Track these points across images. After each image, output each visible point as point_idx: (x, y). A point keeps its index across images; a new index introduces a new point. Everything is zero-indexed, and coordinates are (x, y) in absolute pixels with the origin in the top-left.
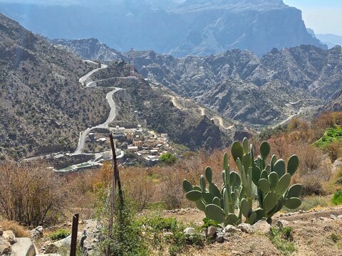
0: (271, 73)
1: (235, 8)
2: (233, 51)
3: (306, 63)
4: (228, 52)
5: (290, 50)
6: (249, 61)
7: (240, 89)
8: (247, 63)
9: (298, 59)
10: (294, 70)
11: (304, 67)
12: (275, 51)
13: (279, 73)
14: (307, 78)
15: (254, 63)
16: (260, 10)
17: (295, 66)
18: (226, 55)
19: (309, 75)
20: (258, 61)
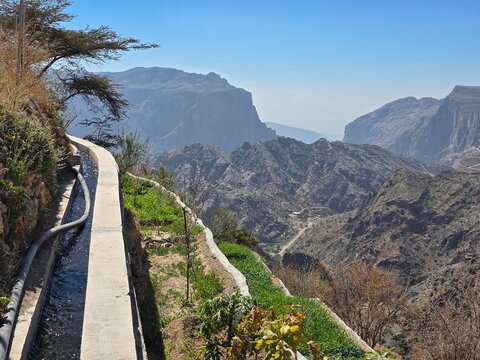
0: (247, 176)
1: (164, 88)
2: (193, 146)
3: (287, 161)
4: (186, 147)
5: (266, 144)
6: (216, 159)
7: (231, 196)
8: (214, 161)
9: (277, 156)
10: (275, 170)
11: (286, 166)
12: (246, 146)
13: (258, 175)
14: (292, 180)
15: (223, 162)
16: (200, 92)
17: (276, 165)
18: (185, 152)
19: (295, 175)
20: (228, 159)
